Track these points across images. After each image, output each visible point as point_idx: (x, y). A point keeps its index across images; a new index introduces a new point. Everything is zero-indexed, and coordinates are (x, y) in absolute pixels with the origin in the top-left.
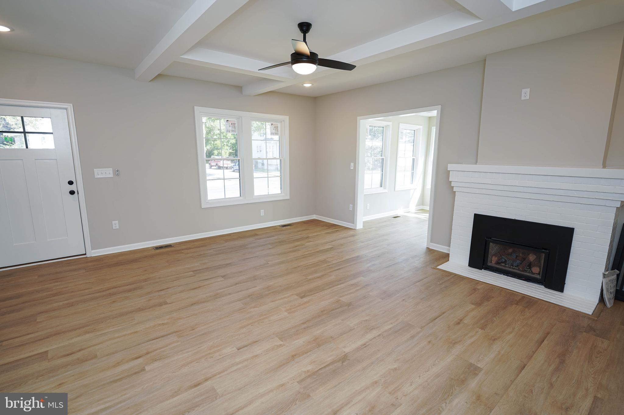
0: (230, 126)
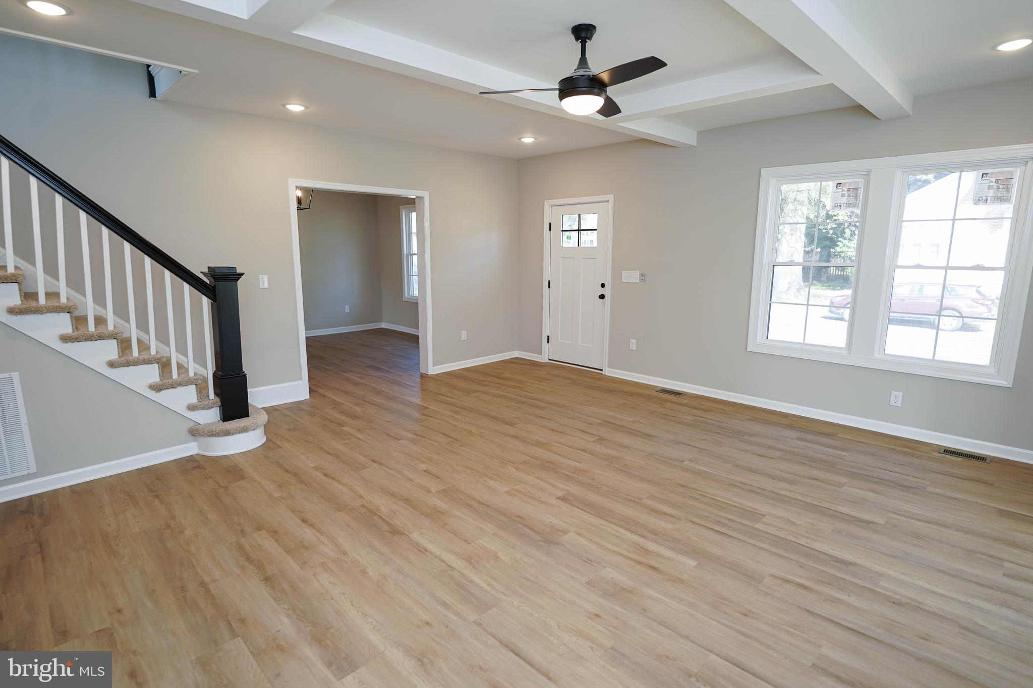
0: (843, 195)
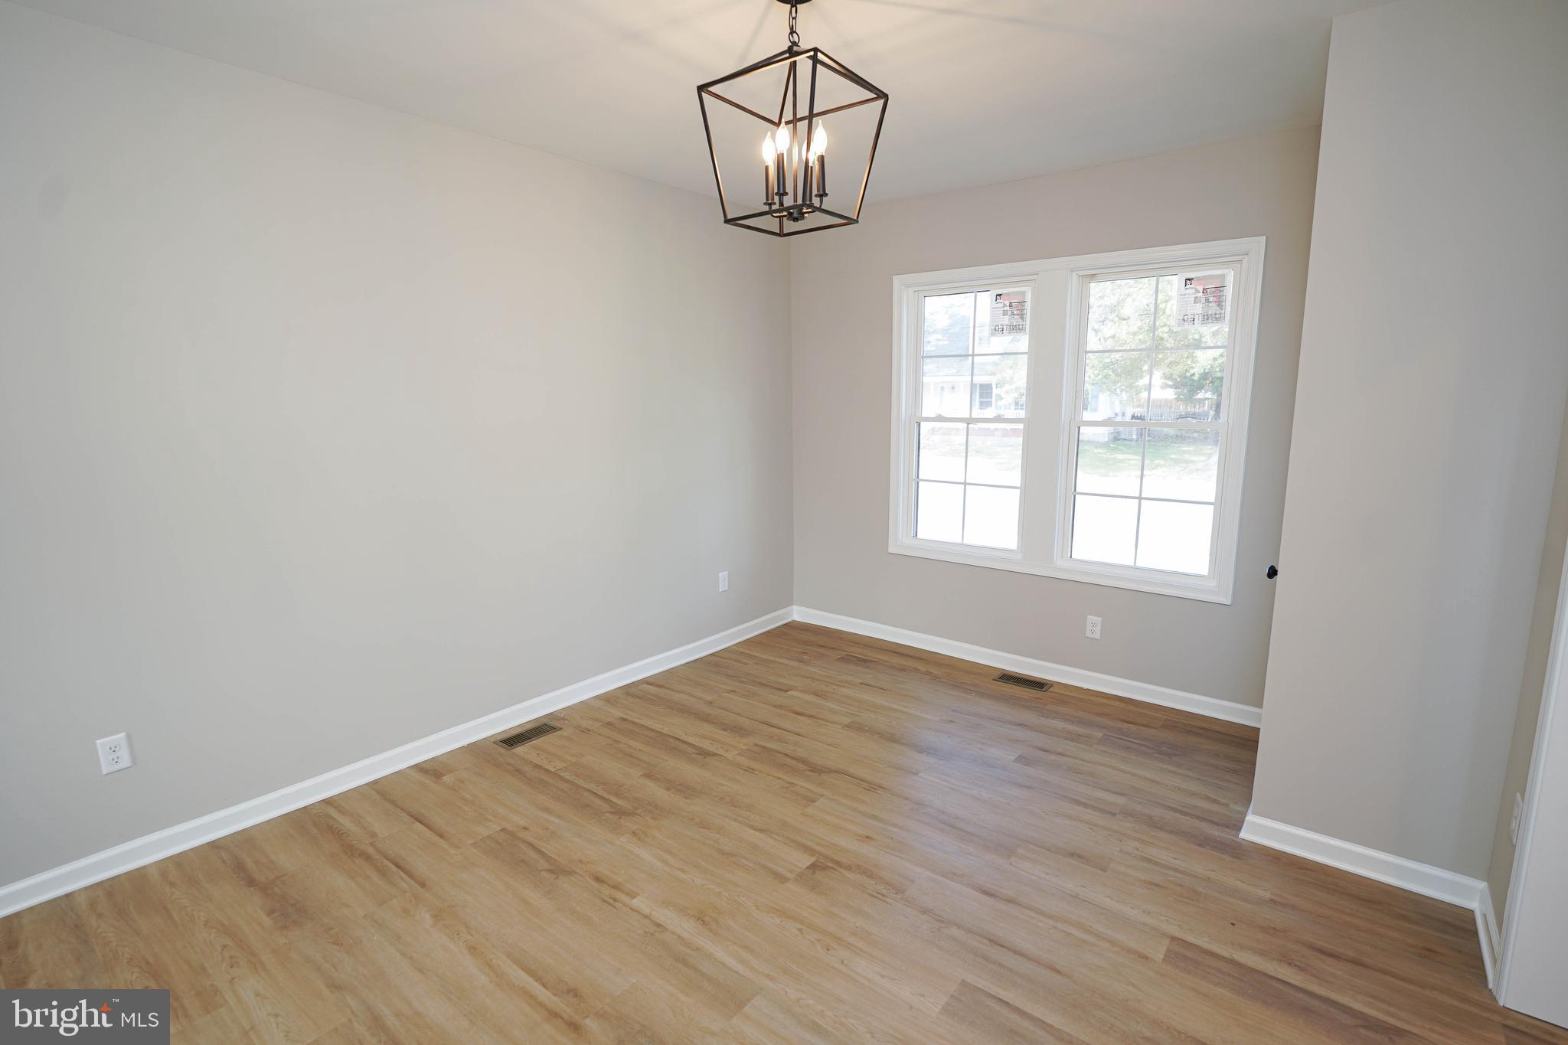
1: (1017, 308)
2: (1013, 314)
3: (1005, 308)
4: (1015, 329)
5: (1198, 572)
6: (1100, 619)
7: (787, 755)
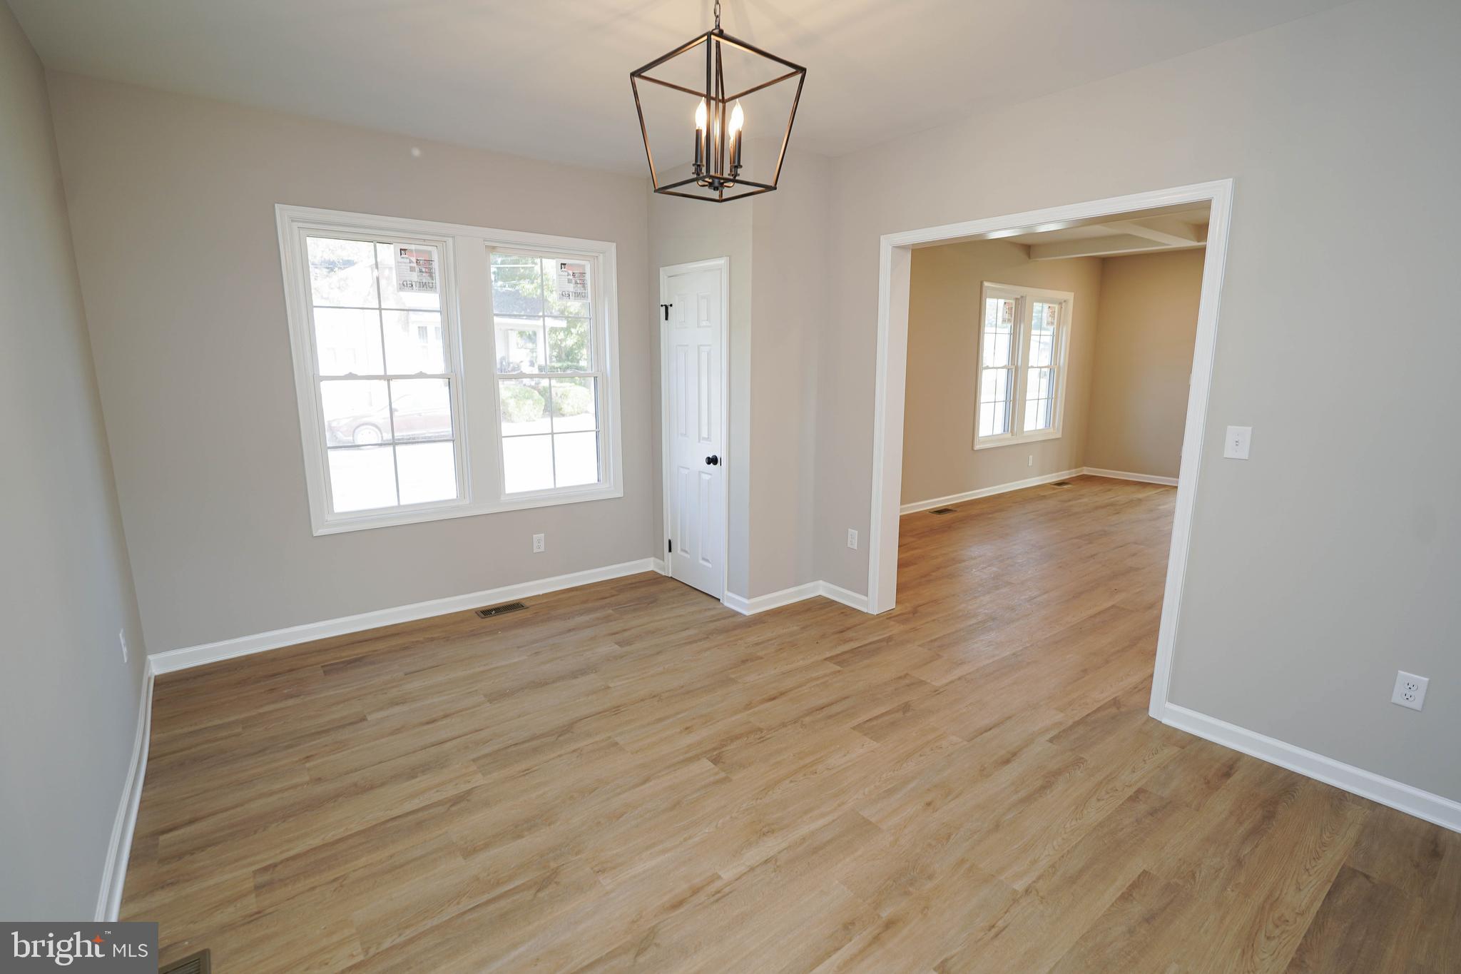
1: (425, 265)
2: (421, 271)
3: (412, 265)
4: (424, 286)
5: (593, 482)
6: (543, 535)
7: (517, 744)
